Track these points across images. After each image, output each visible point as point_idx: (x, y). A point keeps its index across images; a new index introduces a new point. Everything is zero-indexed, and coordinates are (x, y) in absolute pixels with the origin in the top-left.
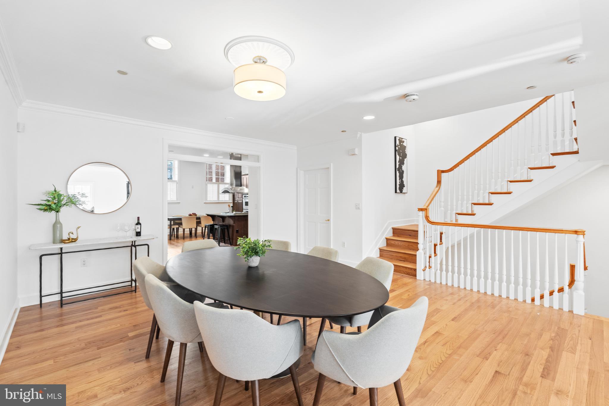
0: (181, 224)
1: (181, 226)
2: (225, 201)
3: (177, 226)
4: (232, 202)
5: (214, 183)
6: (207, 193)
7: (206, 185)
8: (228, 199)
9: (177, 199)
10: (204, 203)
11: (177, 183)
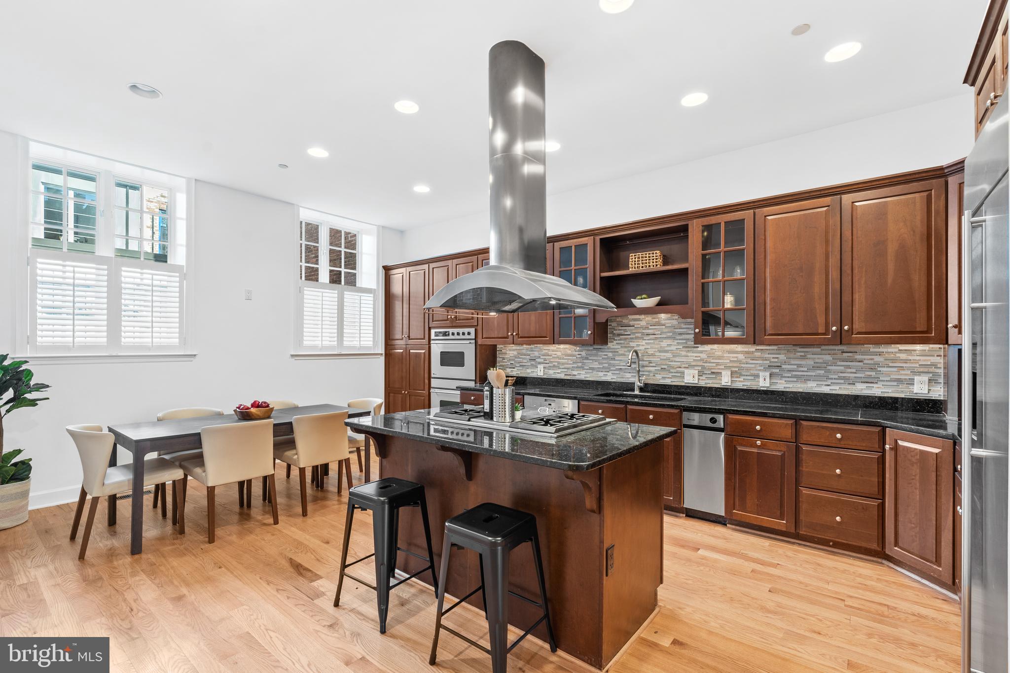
0: (199, 460)
1: (198, 470)
2: (361, 348)
3: (178, 474)
4: (383, 352)
5: (323, 286)
6: (303, 319)
7: (301, 290)
8: (371, 343)
9: (183, 339)
10: (292, 356)
11: (183, 277)
